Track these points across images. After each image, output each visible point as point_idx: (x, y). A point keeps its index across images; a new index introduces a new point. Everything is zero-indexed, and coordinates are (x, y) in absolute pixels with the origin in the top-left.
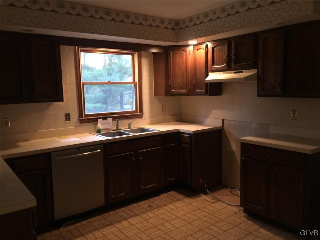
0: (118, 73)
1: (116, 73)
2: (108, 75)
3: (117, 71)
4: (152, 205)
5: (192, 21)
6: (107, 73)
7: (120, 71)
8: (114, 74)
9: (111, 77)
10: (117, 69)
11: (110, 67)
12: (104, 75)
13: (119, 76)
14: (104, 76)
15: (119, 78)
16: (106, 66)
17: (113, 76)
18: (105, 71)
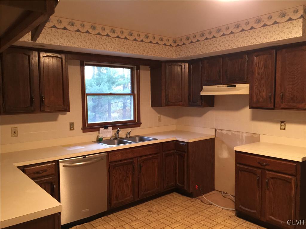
0: (107, 83)
1: (105, 83)
2: (97, 85)
3: (105, 81)
4: (151, 210)
5: (188, 39)
6: (96, 82)
7: (109, 81)
8: (103, 83)
9: (99, 87)
10: (106, 79)
11: (99, 77)
12: (93, 84)
13: (108, 86)
14: (93, 86)
15: (108, 87)
16: (95, 76)
17: (102, 86)
18: (94, 81)
